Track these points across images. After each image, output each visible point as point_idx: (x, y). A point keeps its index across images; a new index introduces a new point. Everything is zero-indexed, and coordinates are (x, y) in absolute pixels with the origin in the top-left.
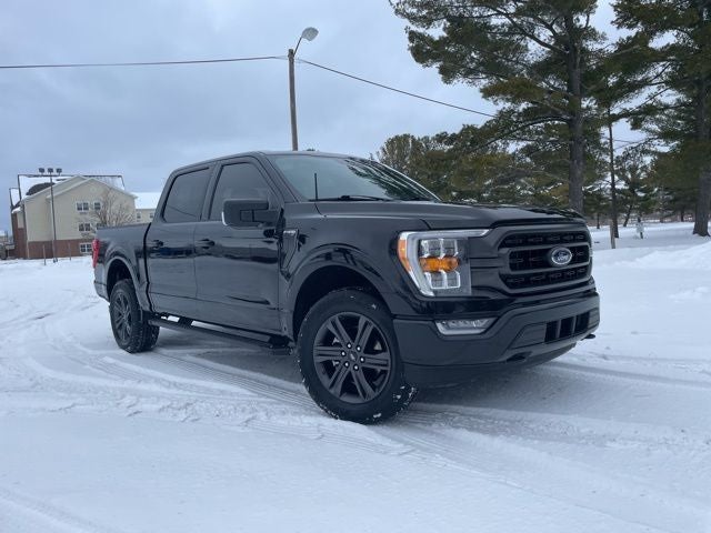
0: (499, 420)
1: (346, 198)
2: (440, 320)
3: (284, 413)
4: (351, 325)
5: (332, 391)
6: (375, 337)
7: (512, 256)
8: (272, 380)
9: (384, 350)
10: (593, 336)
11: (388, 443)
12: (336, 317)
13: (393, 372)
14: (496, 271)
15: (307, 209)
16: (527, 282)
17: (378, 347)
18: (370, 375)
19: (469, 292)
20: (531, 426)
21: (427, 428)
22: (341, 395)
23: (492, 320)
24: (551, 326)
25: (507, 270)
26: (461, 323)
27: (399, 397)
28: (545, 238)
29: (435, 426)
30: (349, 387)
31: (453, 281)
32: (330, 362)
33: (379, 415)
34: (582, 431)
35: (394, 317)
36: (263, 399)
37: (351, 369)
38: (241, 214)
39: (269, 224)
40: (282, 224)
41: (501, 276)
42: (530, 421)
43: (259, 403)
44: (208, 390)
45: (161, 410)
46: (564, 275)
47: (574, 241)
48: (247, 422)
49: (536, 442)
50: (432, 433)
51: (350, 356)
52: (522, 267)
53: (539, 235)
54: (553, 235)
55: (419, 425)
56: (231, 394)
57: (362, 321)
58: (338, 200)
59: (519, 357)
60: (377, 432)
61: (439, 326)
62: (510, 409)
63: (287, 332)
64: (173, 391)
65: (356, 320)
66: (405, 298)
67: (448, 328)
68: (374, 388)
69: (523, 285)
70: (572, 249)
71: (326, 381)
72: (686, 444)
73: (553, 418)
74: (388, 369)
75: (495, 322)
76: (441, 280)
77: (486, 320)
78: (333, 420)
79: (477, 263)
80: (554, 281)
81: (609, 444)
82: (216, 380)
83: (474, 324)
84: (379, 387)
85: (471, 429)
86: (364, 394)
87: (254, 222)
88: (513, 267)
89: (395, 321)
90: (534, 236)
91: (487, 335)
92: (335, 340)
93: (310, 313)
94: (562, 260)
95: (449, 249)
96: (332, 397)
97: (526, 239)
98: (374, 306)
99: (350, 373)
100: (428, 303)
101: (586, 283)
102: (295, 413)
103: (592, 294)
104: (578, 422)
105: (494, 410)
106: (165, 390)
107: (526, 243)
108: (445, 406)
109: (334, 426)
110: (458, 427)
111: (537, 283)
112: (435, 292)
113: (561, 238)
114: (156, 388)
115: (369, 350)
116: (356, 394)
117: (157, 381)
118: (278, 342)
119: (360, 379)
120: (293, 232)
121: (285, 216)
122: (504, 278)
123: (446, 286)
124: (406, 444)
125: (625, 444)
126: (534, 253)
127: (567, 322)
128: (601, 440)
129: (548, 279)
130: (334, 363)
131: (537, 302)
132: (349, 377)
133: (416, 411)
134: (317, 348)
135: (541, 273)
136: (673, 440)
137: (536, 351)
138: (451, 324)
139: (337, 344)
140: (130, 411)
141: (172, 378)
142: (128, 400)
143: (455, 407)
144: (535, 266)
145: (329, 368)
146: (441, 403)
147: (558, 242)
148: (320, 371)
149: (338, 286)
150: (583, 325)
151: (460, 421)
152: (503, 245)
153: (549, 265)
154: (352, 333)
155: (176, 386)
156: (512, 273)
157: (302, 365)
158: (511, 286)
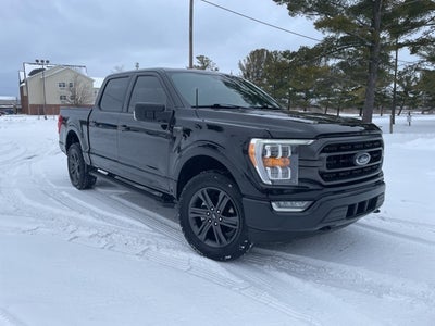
0: (309, 265)
1: (217, 107)
2: (274, 201)
3: (168, 247)
4: (214, 196)
5: (199, 237)
6: (229, 204)
7: (329, 159)
8: (165, 220)
9: (234, 215)
10: (378, 211)
11: (233, 278)
12: (205, 190)
14: (316, 170)
15: (188, 114)
16: (337, 176)
17: (231, 211)
18: (225, 229)
19: (296, 182)
20: (331, 273)
21: (261, 268)
22: (206, 239)
23: (310, 203)
24: (351, 208)
25: (324, 169)
26: (289, 203)
27: (243, 247)
28: (353, 146)
29: (266, 267)
30: (211, 235)
31: (285, 174)
32: (199, 218)
33: (229, 257)
34: (366, 280)
35: (243, 196)
36: (156, 234)
37: (212, 224)
38: (146, 112)
39: (165, 121)
40: (173, 121)
41: (319, 172)
42: (330, 269)
43: (153, 237)
44: (122, 223)
45: (91, 237)
46: (363, 171)
47: (373, 147)
48: (144, 251)
49: (333, 289)
50: (264, 273)
53: (349, 144)
54: (359, 143)
56: (137, 227)
57: (222, 194)
58: (212, 107)
59: (329, 228)
61: (273, 204)
62: (316, 258)
63: (174, 194)
64: (101, 222)
65: (218, 193)
67: (280, 207)
68: (227, 238)
69: (335, 179)
70: (371, 153)
71: (196, 230)
73: (347, 268)
74: (237, 228)
75: (313, 204)
76: (278, 173)
77: (306, 203)
79: (304, 163)
82: (128, 216)
83: (298, 204)
84: (230, 238)
85: (290, 272)
86: (220, 241)
87: (154, 119)
88: (328, 167)
89: (244, 198)
90: (344, 145)
91: (307, 213)
92: (203, 204)
94: (363, 161)
95: (284, 152)
96: (199, 241)
97: (339, 147)
98: (230, 186)
100: (266, 189)
101: (377, 176)
102: (174, 248)
103: (381, 183)
104: (363, 274)
106: (95, 220)
107: (339, 150)
109: (199, 261)
110: (281, 270)
112: (272, 181)
113: (364, 146)
114: (90, 219)
115: (226, 213)
116: (214, 240)
117: (92, 213)
118: (166, 200)
119: (218, 231)
120: (179, 128)
121: (176, 116)
122: (322, 174)
123: (280, 177)
124: (246, 280)
126: (344, 157)
127: (362, 205)
129: (352, 174)
130: (202, 219)
131: (343, 191)
132: (211, 228)
133: (254, 253)
134: (191, 209)
137: (339, 224)
138: (282, 203)
139: (205, 207)
140: (72, 236)
141: (101, 211)
142: (71, 228)
144: (344, 165)
145: (199, 222)
146: (272, 249)
147: (361, 149)
148: (192, 222)
150: (372, 205)
151: (283, 264)
152: (323, 151)
153: (354, 165)
154: (215, 201)
155: (102, 218)
156: (327, 171)
157: (181, 218)
158: (326, 179)
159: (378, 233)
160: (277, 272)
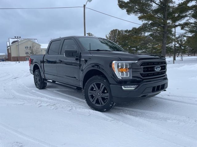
0: (138, 112)
1: (98, 50)
2: (123, 85)
3: (80, 108)
4: (98, 85)
5: (93, 103)
6: (105, 89)
7: (144, 68)
8: (77, 98)
9: (107, 93)
10: (165, 90)
11: (107, 117)
12: (95, 83)
13: (110, 98)
14: (139, 73)
15: (87, 53)
16: (148, 75)
17: (106, 92)
18: (103, 99)
19: (131, 78)
20: (147, 114)
21: (119, 114)
22: (95, 103)
23: (137, 86)
24: (154, 88)
25: (142, 72)
26: (129, 86)
27: (111, 105)
28: (154, 63)
29: (120, 113)
30: (98, 102)
31: (127, 75)
32: (93, 95)
33: (105, 110)
34: (161, 116)
35: (110, 84)
37: (98, 97)
38: (69, 54)
39: (77, 57)
40: (80, 57)
41: (140, 74)
42: (147, 113)
43: (73, 105)
44: (60, 101)
45: (47, 106)
46: (158, 73)
47: (162, 64)
48: (70, 110)
49: (148, 119)
50: (120, 115)
51: (98, 94)
52: (147, 71)
53: (152, 63)
54: (156, 62)
55: (116, 113)
56: (66, 102)
57: (102, 84)
59: (145, 96)
60: (105, 114)
61: (123, 87)
62: (141, 109)
63: (81, 86)
65: (100, 84)
66: (114, 79)
67: (125, 88)
68: (104, 102)
69: (146, 76)
70: (161, 66)
71: (91, 100)
72: (189, 121)
73: (153, 113)
74: (108, 98)
75: (138, 87)
76: (124, 74)
77: (136, 86)
78: (93, 110)
79: (134, 70)
80: (155, 75)
81: (168, 121)
82: (62, 98)
83: (132, 86)
84: (106, 102)
85: (130, 115)
86: (102, 104)
87: (73, 56)
88: (144, 71)
89: (111, 85)
90: (150, 63)
91: (136, 90)
92: (94, 89)
93: (87, 82)
94: (158, 69)
95: (126, 66)
96: (93, 104)
97: (148, 63)
98: (105, 81)
99: (98, 98)
100: (120, 81)
101: (164, 76)
102: (83, 108)
103: (166, 79)
104: (160, 114)
105: (137, 110)
106: (48, 100)
107: (148, 65)
108: (124, 108)
109: (93, 112)
110: (127, 114)
111: (150, 76)
112: (122, 78)
113: (158, 63)
114: (46, 99)
115: (103, 92)
116: (99, 104)
117: (47, 98)
118: (79, 89)
119: (100, 100)
120: (83, 59)
121: (82, 55)
122: (141, 74)
123: (125, 76)
124: (112, 118)
125: (172, 121)
126: (150, 67)
127: (158, 87)
128: (166, 119)
129: (154, 75)
130: (94, 95)
131: (150, 81)
132: (98, 99)
133: (115, 109)
134: (89, 91)
135: (152, 73)
136: (186, 120)
137: (149, 94)
138: (126, 86)
139: (95, 90)
140: (39, 105)
141: (50, 97)
142: (39, 103)
143: (126, 108)
144: (150, 71)
145: (92, 97)
146: (123, 107)
147: (157, 64)
148: (90, 97)
149: (95, 75)
150: (163, 87)
151: (128, 112)
152: (142, 65)
153: (154, 71)
154: (99, 88)
155: (51, 99)
156: (144, 73)
157: (85, 96)
158: (143, 77)
159: (166, 101)
160: (125, 115)
